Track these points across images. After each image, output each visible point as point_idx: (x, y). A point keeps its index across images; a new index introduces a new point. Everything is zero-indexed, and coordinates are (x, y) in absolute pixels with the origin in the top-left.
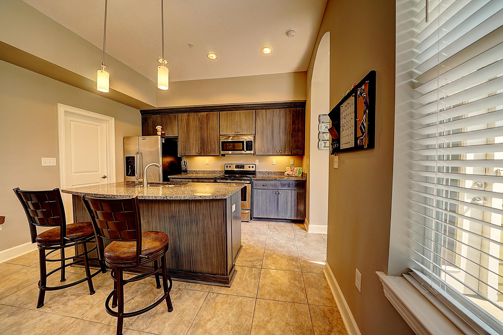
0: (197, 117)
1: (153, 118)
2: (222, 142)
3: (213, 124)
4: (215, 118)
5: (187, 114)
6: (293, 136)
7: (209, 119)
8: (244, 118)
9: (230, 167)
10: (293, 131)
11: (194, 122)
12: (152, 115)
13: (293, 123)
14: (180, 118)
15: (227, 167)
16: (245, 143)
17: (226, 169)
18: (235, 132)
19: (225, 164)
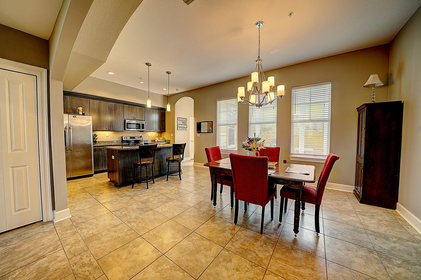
0: (107, 104)
2: (127, 123)
3: (119, 111)
4: (121, 108)
5: (98, 101)
6: (161, 123)
7: (116, 107)
8: (139, 111)
9: (126, 138)
10: (161, 121)
11: (105, 108)
13: (161, 117)
14: (92, 103)
15: (124, 138)
16: (141, 125)
17: (124, 139)
18: (134, 118)
19: (122, 137)
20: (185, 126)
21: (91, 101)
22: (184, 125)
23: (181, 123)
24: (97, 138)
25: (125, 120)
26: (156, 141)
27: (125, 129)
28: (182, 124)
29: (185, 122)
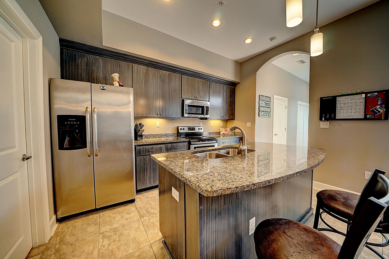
0: (158, 74)
1: (87, 58)
2: (186, 105)
3: (175, 85)
4: (177, 80)
7: (171, 79)
9: (184, 129)
11: (154, 79)
12: (87, 53)
14: (136, 70)
15: (181, 129)
16: (205, 108)
17: (180, 131)
18: (195, 97)
19: (178, 127)
20: (269, 110)
21: (135, 66)
22: (266, 108)
23: (264, 103)
24: (144, 130)
25: (183, 101)
26: (221, 133)
27: (183, 115)
28: (264, 106)
29: (268, 102)
